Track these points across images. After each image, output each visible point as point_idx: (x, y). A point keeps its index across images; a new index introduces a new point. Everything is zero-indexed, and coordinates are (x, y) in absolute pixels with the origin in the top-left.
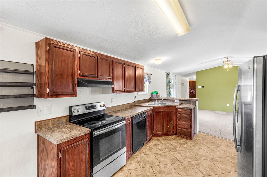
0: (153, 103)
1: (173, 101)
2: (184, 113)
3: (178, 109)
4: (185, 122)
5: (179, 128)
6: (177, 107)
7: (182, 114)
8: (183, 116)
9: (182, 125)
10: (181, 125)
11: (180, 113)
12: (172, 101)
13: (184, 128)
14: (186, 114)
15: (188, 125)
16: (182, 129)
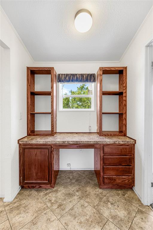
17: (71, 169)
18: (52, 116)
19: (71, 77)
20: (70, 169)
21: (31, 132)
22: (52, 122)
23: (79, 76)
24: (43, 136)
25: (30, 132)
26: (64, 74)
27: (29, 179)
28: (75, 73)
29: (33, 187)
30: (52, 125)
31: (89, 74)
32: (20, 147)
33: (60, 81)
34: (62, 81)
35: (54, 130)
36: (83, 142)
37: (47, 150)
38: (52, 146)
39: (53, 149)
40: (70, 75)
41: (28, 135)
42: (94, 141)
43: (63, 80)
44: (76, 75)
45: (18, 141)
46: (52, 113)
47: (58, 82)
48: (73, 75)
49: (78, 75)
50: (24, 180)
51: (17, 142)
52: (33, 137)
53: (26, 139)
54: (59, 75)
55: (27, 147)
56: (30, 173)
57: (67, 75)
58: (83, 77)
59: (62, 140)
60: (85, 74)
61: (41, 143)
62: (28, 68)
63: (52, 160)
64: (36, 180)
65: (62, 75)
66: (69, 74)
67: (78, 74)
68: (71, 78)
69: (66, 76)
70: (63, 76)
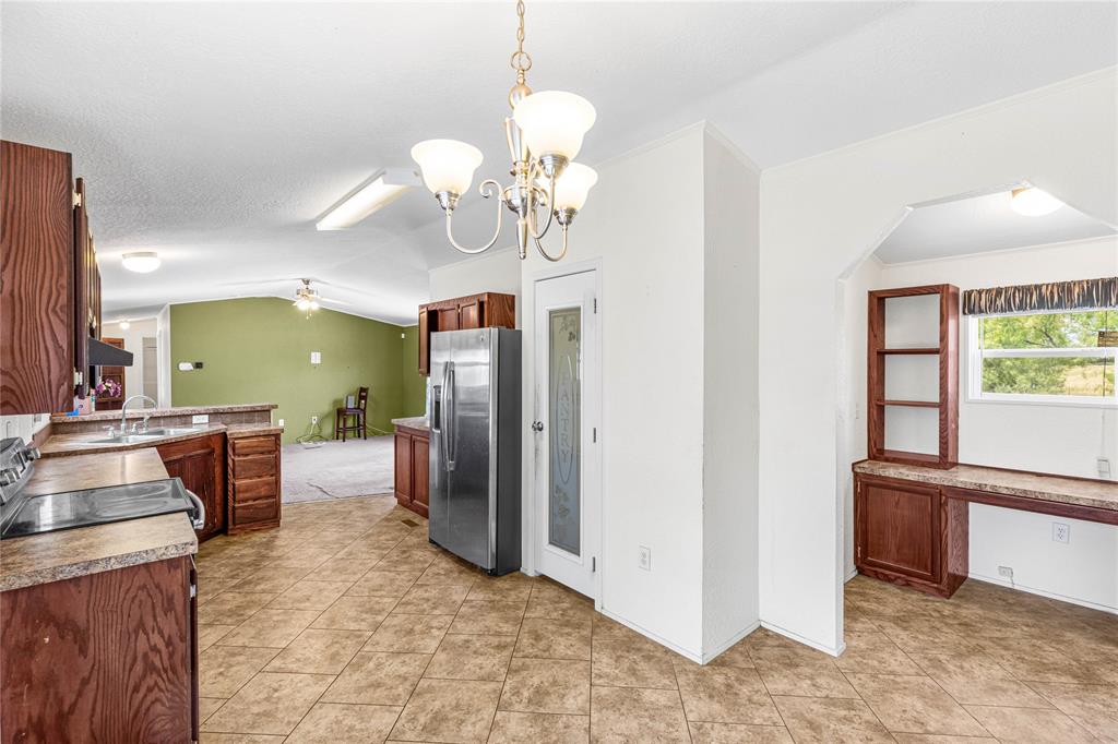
0: (110, 435)
1: (184, 419)
2: (255, 449)
3: (236, 439)
4: (259, 477)
5: (237, 505)
6: (231, 434)
7: (247, 455)
8: (251, 461)
9: (251, 490)
10: (246, 491)
11: (244, 451)
12: (178, 420)
13: (255, 500)
14: (262, 453)
15: (268, 484)
16: (250, 503)
17: (1016, 587)
18: (944, 416)
19: (1014, 297)
20: (1010, 586)
21: (877, 452)
22: (941, 432)
23: (1052, 292)
24: (912, 464)
25: (875, 450)
26: (988, 291)
27: (879, 555)
28: (1034, 283)
29: (888, 580)
30: (944, 441)
31: (1095, 283)
32: (855, 481)
33: (972, 312)
34: (981, 311)
35: (950, 453)
36: (1047, 497)
37: (929, 498)
38: (943, 492)
39: (947, 497)
40: (1011, 292)
41: (870, 457)
42: (1094, 500)
43: (983, 308)
44: (1038, 287)
45: (853, 464)
46: (942, 406)
47: (964, 313)
48: (1026, 290)
49: (1044, 288)
50: (865, 553)
51: (851, 467)
52: (885, 463)
53: (865, 465)
54: (969, 294)
55: (874, 481)
56: (881, 542)
57: (999, 292)
58: (1070, 291)
59: (974, 481)
60: (1080, 282)
61: (910, 478)
62: (871, 293)
63: (943, 525)
64: (897, 562)
65: (980, 292)
66: (1007, 289)
67: (1047, 285)
68: (1017, 300)
69: (996, 295)
70: (983, 295)
